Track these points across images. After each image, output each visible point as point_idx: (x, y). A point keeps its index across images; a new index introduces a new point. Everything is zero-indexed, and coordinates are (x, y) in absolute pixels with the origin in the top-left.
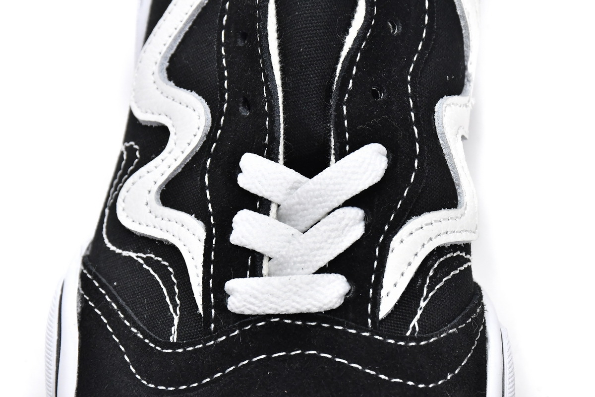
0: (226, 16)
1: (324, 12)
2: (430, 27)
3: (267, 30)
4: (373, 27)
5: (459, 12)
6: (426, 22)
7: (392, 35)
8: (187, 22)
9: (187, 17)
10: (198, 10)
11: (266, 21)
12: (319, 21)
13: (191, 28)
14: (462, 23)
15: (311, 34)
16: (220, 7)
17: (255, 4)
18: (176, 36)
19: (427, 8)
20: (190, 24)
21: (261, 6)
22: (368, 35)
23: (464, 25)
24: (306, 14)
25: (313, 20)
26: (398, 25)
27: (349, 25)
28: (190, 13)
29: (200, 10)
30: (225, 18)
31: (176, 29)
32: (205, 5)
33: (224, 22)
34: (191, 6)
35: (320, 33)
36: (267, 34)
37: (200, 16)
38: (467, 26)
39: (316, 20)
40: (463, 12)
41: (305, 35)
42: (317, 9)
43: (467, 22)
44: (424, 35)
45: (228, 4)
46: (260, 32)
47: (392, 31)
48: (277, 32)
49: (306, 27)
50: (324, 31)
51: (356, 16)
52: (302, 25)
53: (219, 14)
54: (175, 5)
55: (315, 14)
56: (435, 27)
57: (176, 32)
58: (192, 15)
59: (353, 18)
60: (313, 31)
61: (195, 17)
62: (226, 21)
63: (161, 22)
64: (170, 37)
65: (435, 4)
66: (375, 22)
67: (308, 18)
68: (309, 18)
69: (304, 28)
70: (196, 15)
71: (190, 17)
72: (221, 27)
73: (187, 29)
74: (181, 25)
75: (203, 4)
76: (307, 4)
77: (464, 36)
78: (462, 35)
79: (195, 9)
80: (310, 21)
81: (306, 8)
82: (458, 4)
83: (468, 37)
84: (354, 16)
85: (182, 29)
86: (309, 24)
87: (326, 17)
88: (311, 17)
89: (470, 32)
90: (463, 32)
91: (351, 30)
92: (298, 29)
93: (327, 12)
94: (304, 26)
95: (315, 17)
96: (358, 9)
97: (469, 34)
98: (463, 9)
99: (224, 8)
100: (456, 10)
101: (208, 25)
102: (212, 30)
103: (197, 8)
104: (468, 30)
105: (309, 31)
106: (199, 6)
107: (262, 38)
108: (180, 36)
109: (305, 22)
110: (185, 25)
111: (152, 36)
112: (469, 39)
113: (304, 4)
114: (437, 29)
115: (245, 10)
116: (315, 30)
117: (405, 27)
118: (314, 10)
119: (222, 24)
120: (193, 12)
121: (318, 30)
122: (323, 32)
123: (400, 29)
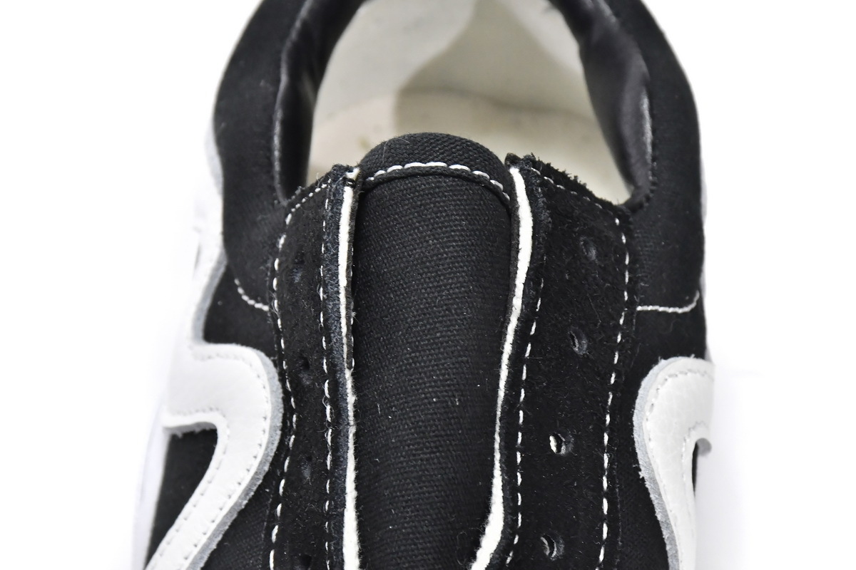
0: (277, 527)
1: (435, 525)
2: (610, 543)
3: (342, 554)
4: (516, 549)
5: (659, 517)
6: (605, 536)
7: (547, 559)
8: (214, 535)
9: (213, 526)
10: (232, 516)
11: (341, 538)
12: (427, 540)
13: (220, 544)
14: (666, 534)
15: (414, 562)
16: (268, 512)
17: (322, 510)
18: (195, 558)
19: (605, 512)
20: (219, 538)
21: (332, 515)
22: (508, 561)
23: (668, 538)
24: (405, 528)
25: (417, 539)
26: (558, 542)
27: (477, 545)
28: (218, 521)
29: (235, 516)
30: (275, 530)
31: (196, 546)
32: (243, 507)
33: (274, 538)
34: (221, 509)
35: (429, 560)
36: (343, 561)
37: (234, 525)
38: (673, 539)
39: (423, 538)
40: (666, 516)
41: (404, 563)
42: (424, 521)
43: (672, 532)
44: (601, 558)
45: (279, 507)
46: (330, 558)
47: (548, 553)
48: (359, 557)
49: (406, 551)
50: (435, 556)
51: (488, 529)
52: (399, 547)
53: (265, 523)
54: (195, 506)
55: (420, 529)
56: (620, 543)
57: (196, 551)
58: (222, 523)
59: (482, 532)
60: (416, 556)
61: (227, 527)
62: (277, 535)
63: (172, 533)
64: (186, 558)
65: (619, 506)
66: (519, 539)
67: (409, 535)
68: (411, 536)
69: (402, 552)
70: (229, 524)
71: (220, 525)
72: (270, 546)
73: (214, 546)
74: (204, 540)
75: (241, 505)
76: (408, 512)
77: (669, 554)
78: (665, 553)
79: (227, 514)
80: (412, 540)
81: (405, 518)
82: (658, 503)
83: (676, 556)
84: (484, 530)
85: (206, 546)
86: (410, 545)
87: (438, 533)
88: (413, 533)
89: (678, 548)
90: (668, 548)
91: (480, 553)
92: (393, 553)
93: (441, 524)
94: (403, 548)
95: (419, 533)
96: (491, 518)
97: (677, 552)
98: (666, 511)
99: (273, 515)
100: (655, 512)
101: (248, 540)
102: (255, 550)
103: (230, 512)
104: (676, 545)
105: (411, 557)
106: (232, 508)
107: (335, 567)
108: (202, 558)
109: (404, 542)
110: (210, 539)
111: (156, 556)
112: (677, 560)
113: (402, 513)
114: (622, 547)
115: (307, 519)
116: (421, 554)
117: (569, 545)
118: (419, 521)
119: (271, 540)
120: (223, 520)
121: (426, 554)
122: (434, 558)
123: (561, 549)
